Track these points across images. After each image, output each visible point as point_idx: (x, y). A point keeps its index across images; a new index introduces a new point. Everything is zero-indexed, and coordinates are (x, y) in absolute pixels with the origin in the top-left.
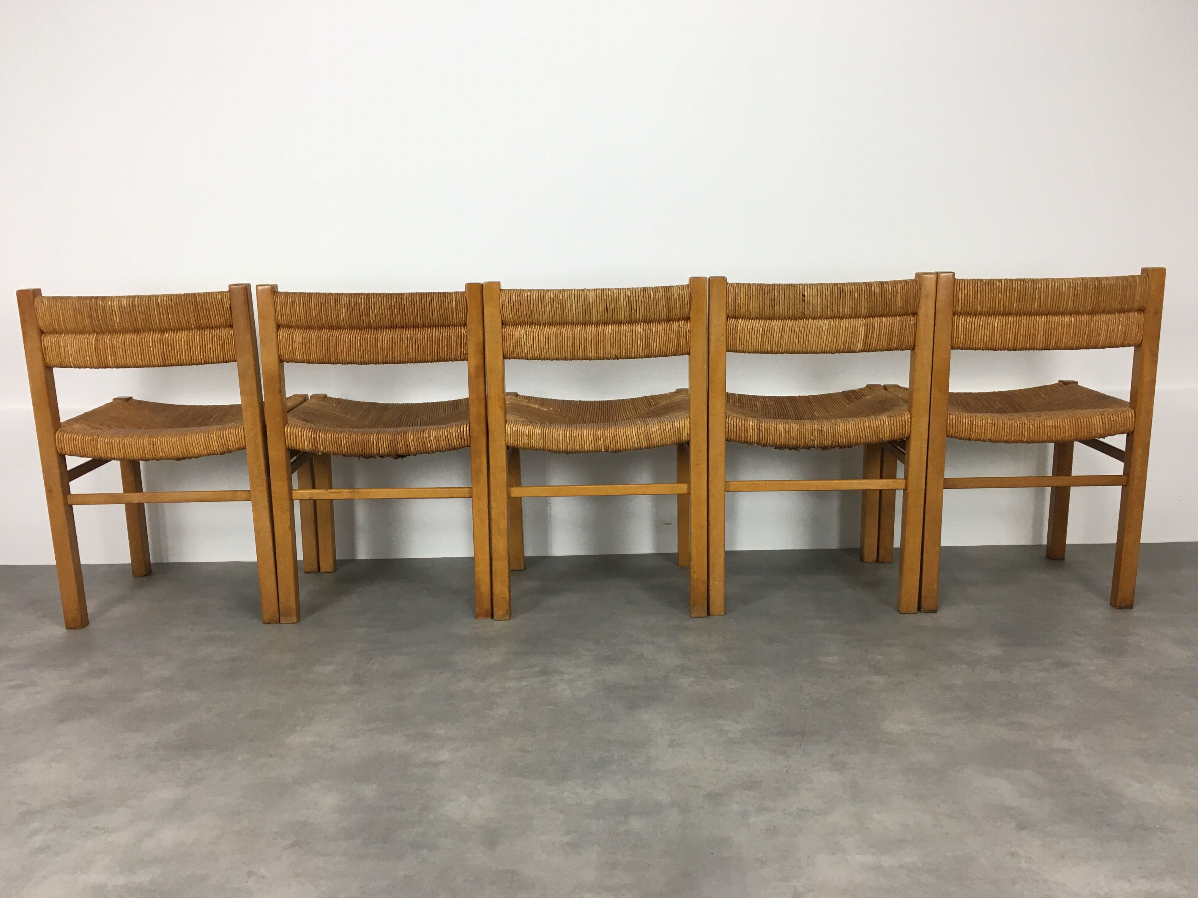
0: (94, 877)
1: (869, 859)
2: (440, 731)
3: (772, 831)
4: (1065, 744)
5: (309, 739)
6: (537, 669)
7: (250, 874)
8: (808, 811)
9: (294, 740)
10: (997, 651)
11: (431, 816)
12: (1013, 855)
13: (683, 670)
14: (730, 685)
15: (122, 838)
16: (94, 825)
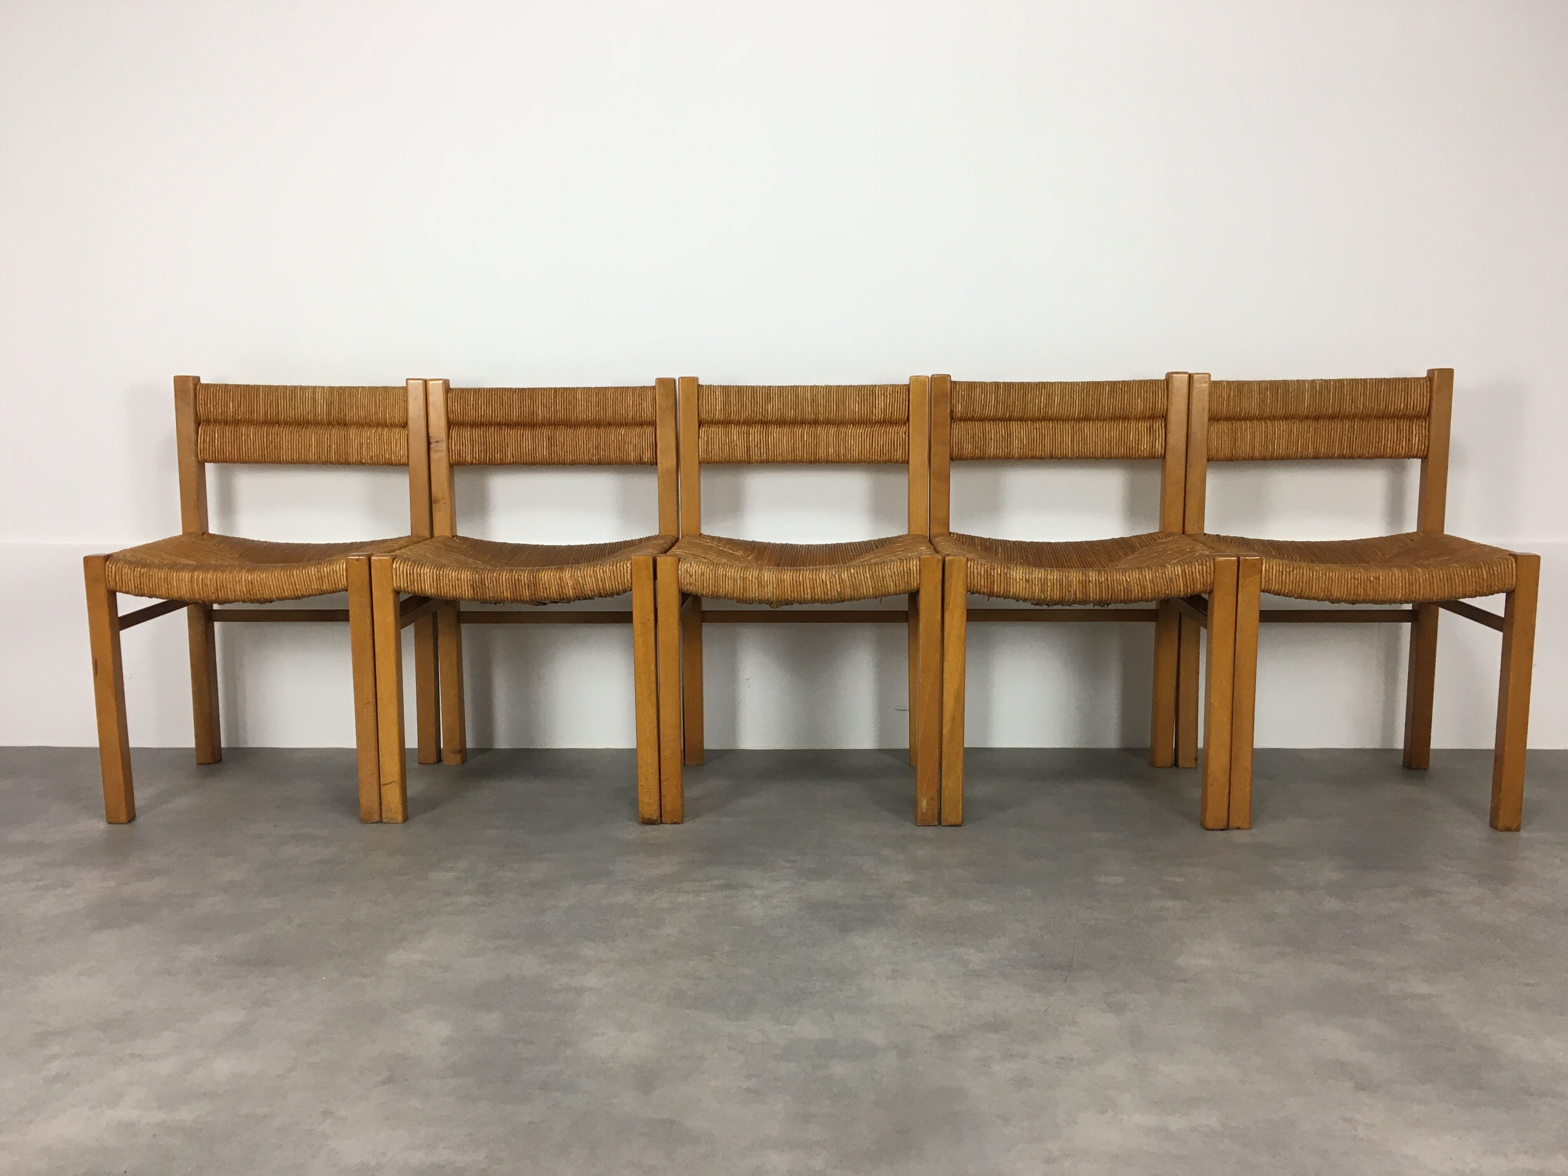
0: (125, 1112)
1: (1149, 1119)
2: (588, 951)
3: (1021, 1082)
4: (1424, 989)
5: (417, 957)
6: (723, 881)
7: (326, 1114)
8: (1072, 1059)
9: (397, 957)
10: (1335, 876)
11: (569, 1052)
12: (1346, 1120)
13: (914, 888)
14: (975, 907)
15: (167, 1067)
16: (129, 1052)
